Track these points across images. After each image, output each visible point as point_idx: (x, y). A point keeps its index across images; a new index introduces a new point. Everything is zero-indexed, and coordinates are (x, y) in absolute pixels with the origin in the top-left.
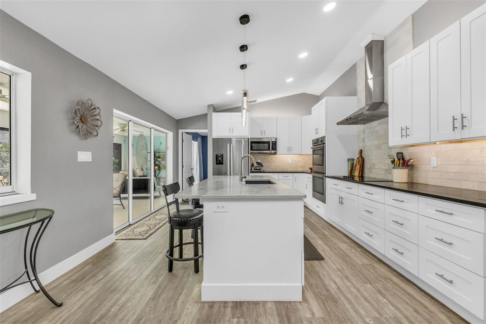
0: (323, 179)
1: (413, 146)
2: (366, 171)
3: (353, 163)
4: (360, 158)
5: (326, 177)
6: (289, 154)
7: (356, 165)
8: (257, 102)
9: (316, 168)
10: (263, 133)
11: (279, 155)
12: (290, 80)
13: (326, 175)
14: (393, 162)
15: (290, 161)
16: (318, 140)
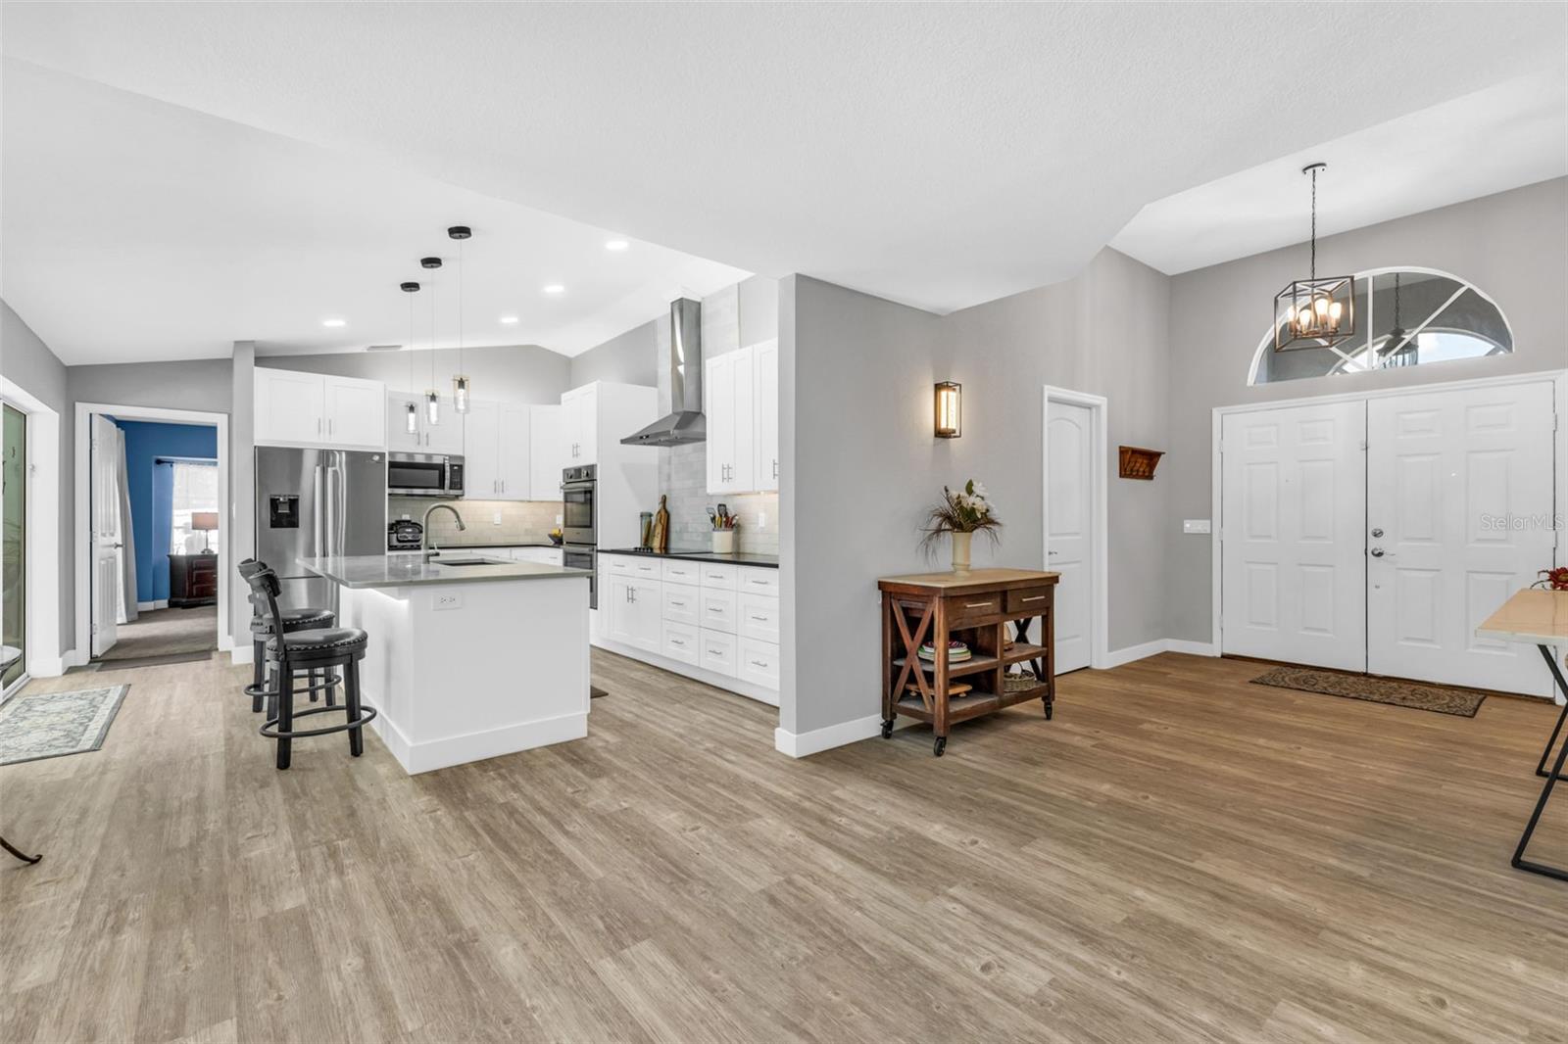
0: (591, 556)
1: (739, 495)
2: (673, 536)
3: (650, 522)
4: (663, 513)
5: (597, 551)
6: (498, 500)
7: (655, 526)
8: (401, 349)
9: (571, 534)
10: (424, 440)
11: (466, 502)
13: (599, 548)
14: (713, 519)
15: (497, 519)
16: (578, 471)
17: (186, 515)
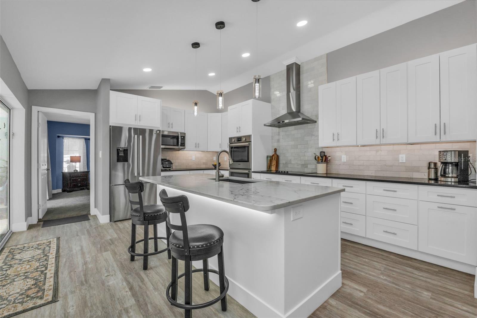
0: (248, 174)
3: (271, 159)
4: (276, 155)
6: (195, 151)
11: (185, 151)
12: (212, 74)
13: (252, 171)
15: (194, 158)
16: (240, 138)
17: (68, 157)
